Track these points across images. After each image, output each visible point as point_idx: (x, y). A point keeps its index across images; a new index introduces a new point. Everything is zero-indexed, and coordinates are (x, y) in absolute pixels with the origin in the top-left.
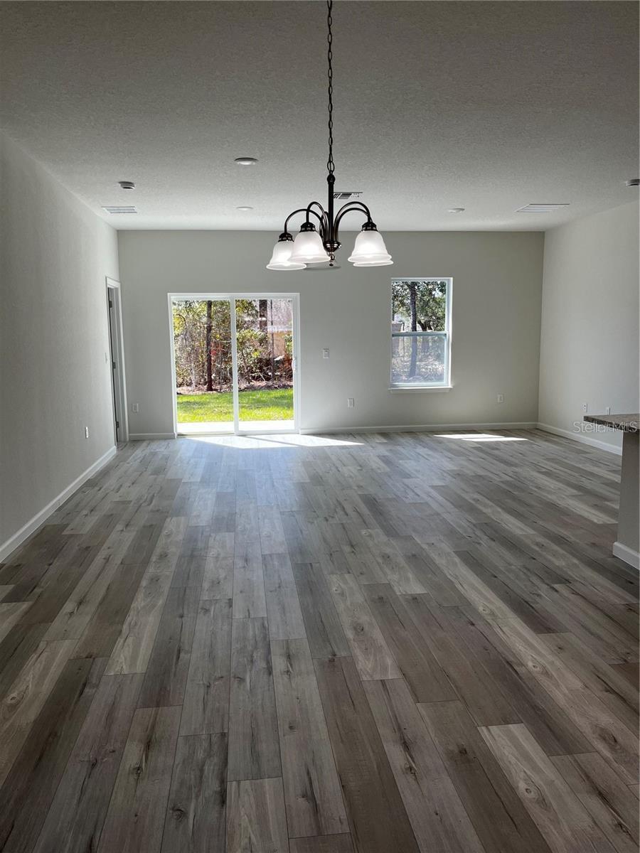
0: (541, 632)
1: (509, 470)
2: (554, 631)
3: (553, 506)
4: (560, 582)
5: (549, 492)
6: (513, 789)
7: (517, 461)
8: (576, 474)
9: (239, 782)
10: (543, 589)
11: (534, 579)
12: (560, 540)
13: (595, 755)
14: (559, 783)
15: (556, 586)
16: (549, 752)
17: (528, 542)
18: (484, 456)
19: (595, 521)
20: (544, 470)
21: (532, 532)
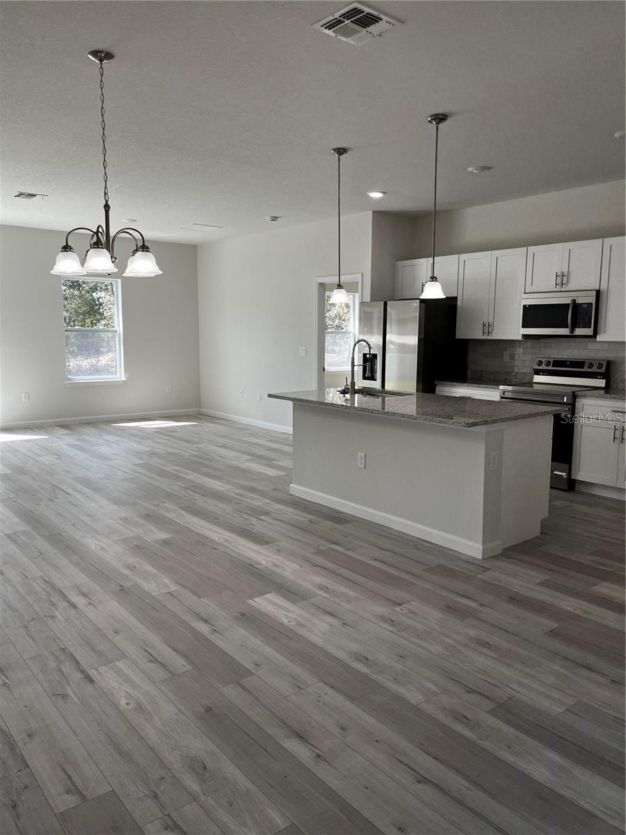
0: (264, 545)
1: (193, 446)
2: (272, 543)
3: (236, 468)
4: (263, 515)
5: (231, 460)
6: (281, 624)
7: (196, 440)
8: (245, 445)
9: (96, 669)
10: (254, 521)
11: (245, 516)
12: (252, 490)
13: (320, 597)
14: (305, 614)
15: (262, 517)
16: (293, 602)
17: (231, 494)
18: (167, 438)
19: (270, 474)
20: (220, 444)
21: (230, 487)
